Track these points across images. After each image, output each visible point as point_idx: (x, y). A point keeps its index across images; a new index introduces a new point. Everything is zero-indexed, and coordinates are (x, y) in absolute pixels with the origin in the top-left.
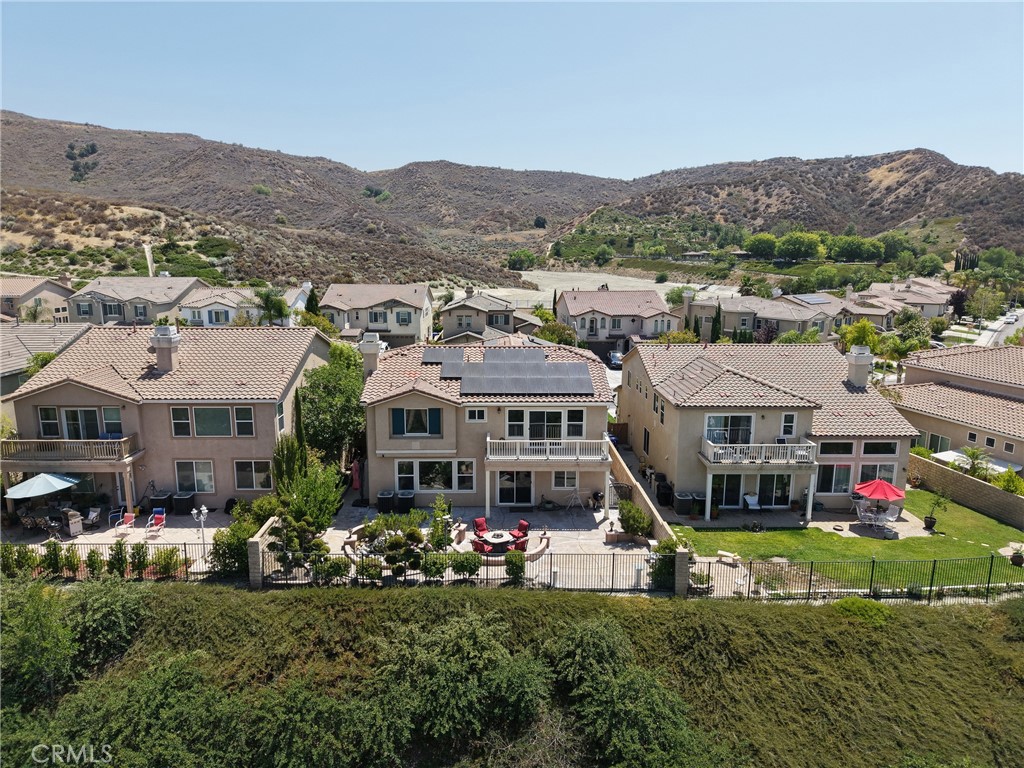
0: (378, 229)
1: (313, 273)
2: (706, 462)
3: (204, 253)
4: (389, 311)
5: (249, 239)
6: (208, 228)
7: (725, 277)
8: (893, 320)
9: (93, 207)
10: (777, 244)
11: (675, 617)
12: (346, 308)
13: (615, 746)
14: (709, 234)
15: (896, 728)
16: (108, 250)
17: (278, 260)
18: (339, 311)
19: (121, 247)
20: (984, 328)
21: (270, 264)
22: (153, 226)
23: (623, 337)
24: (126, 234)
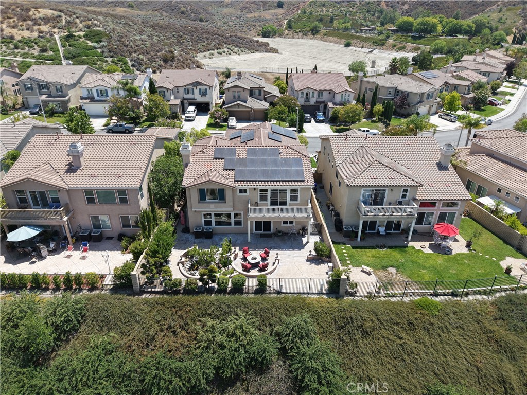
0: (187, 11)
1: (152, 51)
2: (360, 214)
3: (89, 40)
4: (195, 88)
5: (114, 30)
6: (90, 23)
7: (383, 45)
8: (471, 88)
9: (22, 10)
10: (415, 24)
11: (338, 310)
12: (171, 87)
13: (306, 382)
14: (376, 15)
15: (435, 366)
16: (35, 39)
17: (131, 44)
18: (168, 89)
19: (42, 37)
20: (521, 85)
21: (127, 46)
22: (58, 22)
23: (323, 102)
24: (44, 28)
